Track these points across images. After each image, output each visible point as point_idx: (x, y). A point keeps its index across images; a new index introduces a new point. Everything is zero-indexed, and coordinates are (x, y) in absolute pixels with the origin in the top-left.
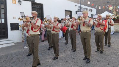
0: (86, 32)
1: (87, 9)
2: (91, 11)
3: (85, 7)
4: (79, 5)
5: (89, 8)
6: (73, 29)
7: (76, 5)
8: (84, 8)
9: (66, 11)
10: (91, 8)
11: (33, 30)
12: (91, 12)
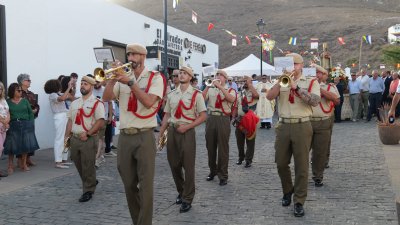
0: (300, 122)
1: (187, 44)
2: (203, 49)
3: (182, 35)
4: (161, 26)
5: (193, 39)
6: (220, 110)
7: (147, 26)
8: (177, 40)
9: (107, 43)
10: (201, 41)
11: (138, 112)
12: (200, 54)
